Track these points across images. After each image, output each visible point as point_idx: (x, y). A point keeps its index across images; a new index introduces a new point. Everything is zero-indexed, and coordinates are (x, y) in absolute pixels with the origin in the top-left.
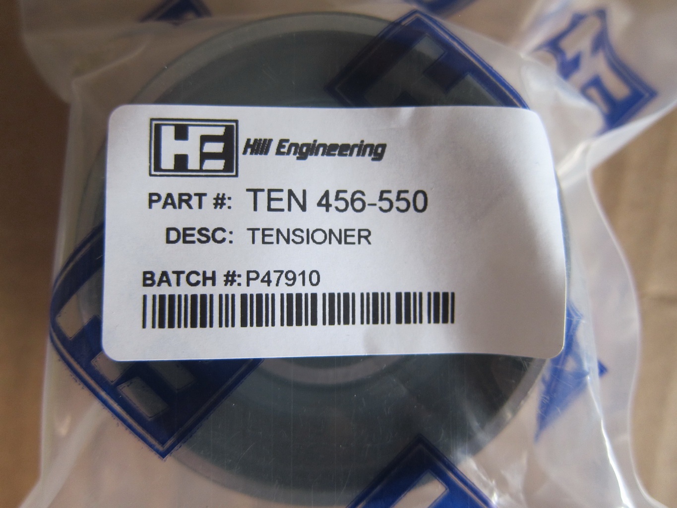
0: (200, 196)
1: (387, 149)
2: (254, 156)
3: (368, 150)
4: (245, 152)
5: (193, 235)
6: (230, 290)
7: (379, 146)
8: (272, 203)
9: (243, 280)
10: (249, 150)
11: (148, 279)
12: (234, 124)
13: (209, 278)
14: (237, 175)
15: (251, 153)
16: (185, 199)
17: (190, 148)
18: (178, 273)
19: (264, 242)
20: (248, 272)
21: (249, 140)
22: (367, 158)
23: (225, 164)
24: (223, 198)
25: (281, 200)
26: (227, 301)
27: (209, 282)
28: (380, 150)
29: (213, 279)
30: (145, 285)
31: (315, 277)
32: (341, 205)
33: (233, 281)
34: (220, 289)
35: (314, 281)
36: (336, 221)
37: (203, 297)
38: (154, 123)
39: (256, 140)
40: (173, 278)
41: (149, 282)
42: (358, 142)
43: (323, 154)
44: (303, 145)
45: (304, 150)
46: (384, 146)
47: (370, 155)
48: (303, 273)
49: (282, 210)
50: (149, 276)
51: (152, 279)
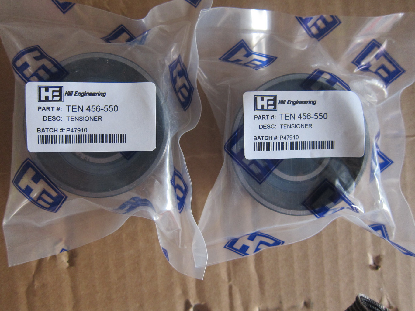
0: (268, 116)
1: (317, 102)
2: (281, 105)
3: (312, 102)
4: (279, 104)
5: (266, 127)
6: (276, 141)
7: (314, 101)
8: (286, 117)
9: (279, 138)
10: (280, 103)
11: (255, 138)
12: (276, 96)
13: (270, 138)
14: (277, 110)
15: (281, 104)
16: (264, 117)
17: (265, 103)
18: (263, 137)
19: (284, 128)
20: (280, 136)
21: (280, 100)
22: (311, 104)
23: (274, 107)
24: (273, 116)
25: (288, 116)
26: (275, 144)
27: (270, 139)
28: (315, 102)
29: (271, 138)
30: (254, 140)
31: (297, 137)
32: (304, 117)
33: (276, 139)
34: (273, 141)
35: (297, 138)
36: (303, 122)
37: (269, 143)
38: (255, 96)
39: (282, 100)
40: (261, 138)
41: (255, 139)
42: (309, 100)
43: (299, 104)
44: (294, 101)
45: (295, 103)
46: (316, 101)
47: (312, 104)
48: (294, 136)
49: (289, 119)
50: (255, 137)
51: (256, 138)
